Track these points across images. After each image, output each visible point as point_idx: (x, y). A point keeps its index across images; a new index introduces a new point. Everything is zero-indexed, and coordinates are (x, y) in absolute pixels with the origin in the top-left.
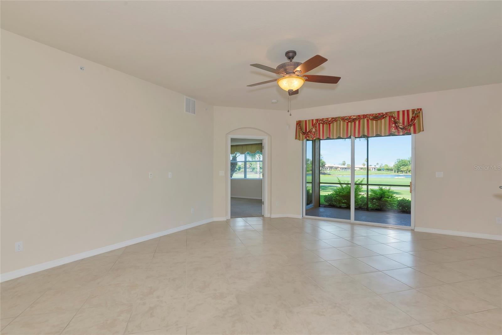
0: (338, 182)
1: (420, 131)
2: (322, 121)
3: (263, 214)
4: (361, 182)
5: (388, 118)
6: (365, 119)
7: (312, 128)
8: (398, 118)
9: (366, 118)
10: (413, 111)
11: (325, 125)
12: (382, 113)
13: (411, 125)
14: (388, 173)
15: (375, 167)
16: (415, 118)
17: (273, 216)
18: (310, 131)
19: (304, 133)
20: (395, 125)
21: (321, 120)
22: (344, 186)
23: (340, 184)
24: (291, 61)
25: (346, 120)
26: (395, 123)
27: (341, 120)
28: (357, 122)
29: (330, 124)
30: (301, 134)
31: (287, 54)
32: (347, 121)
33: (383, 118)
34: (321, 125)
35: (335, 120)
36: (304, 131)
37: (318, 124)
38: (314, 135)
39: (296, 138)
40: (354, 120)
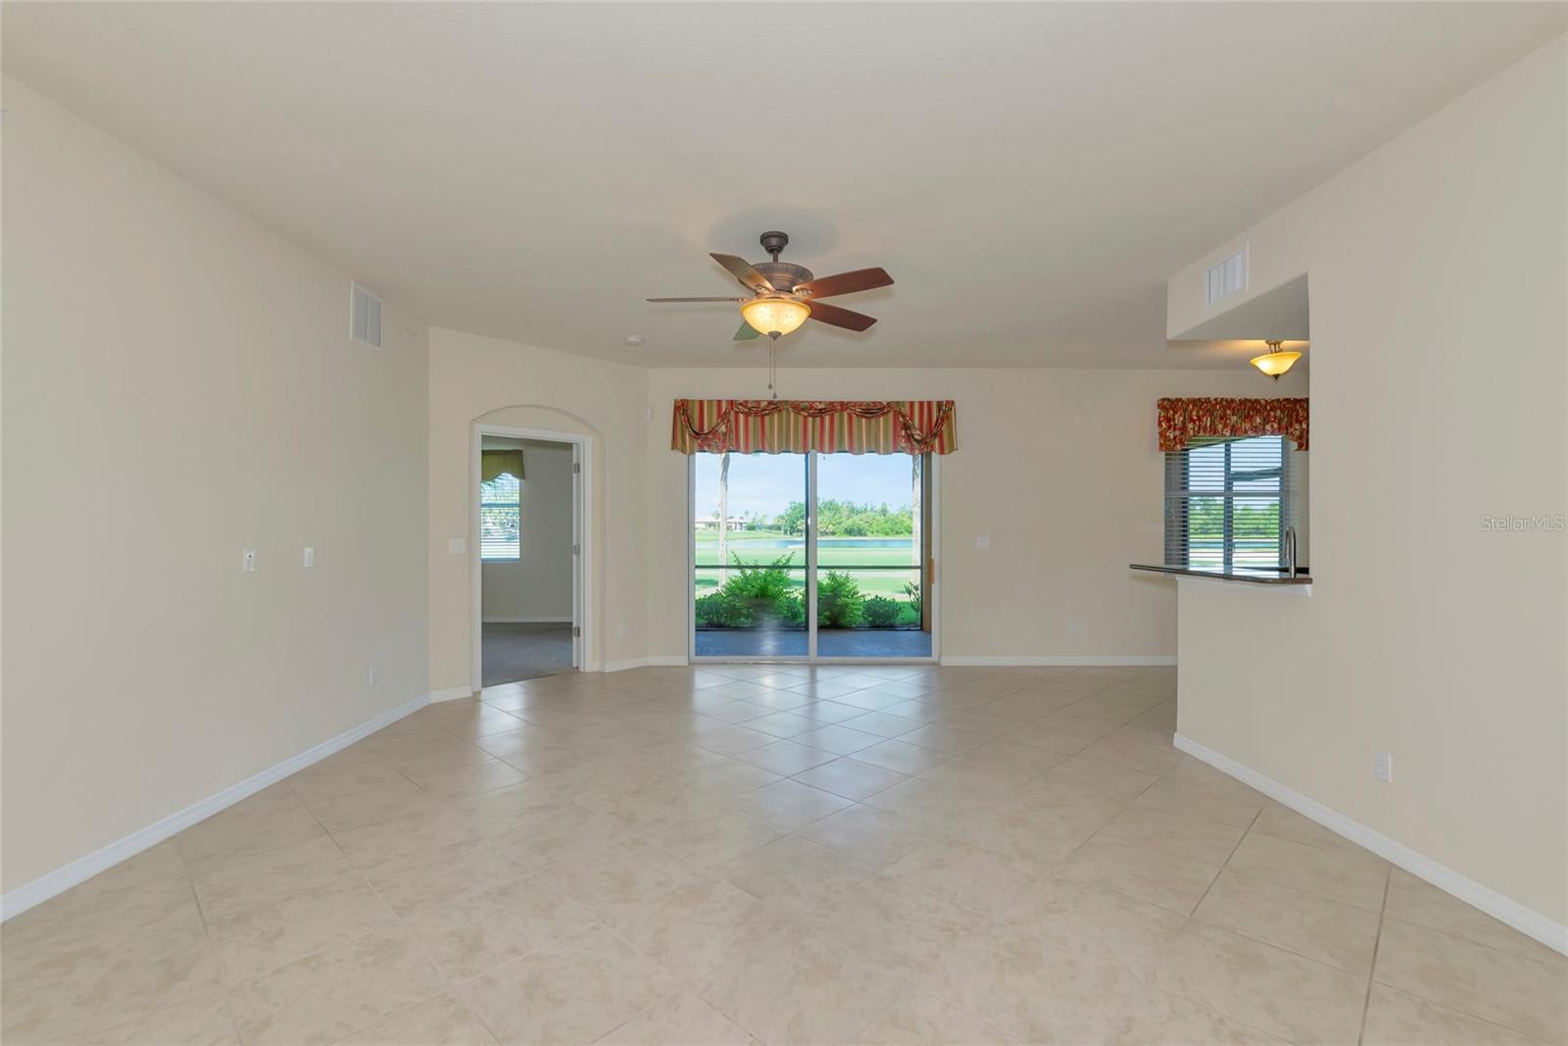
0: (736, 564)
1: (952, 449)
2: (745, 407)
3: (575, 665)
4: (788, 561)
5: (891, 415)
6: (845, 413)
7: (718, 424)
8: (912, 419)
9: (846, 409)
10: (939, 404)
11: (751, 419)
12: (881, 403)
13: (935, 435)
14: (772, 535)
15: (742, 521)
16: (942, 421)
17: (611, 667)
18: (713, 431)
19: (697, 435)
20: (907, 433)
21: (741, 404)
22: (763, 571)
23: (740, 567)
24: (776, 259)
25: (803, 410)
26: (906, 427)
27: (790, 409)
28: (827, 419)
29: (763, 416)
30: (687, 436)
31: (765, 239)
32: (806, 414)
33: (883, 414)
34: (741, 416)
35: (775, 407)
36: (696, 429)
37: (732, 412)
38: (724, 440)
39: (674, 447)
40: (821, 412)
